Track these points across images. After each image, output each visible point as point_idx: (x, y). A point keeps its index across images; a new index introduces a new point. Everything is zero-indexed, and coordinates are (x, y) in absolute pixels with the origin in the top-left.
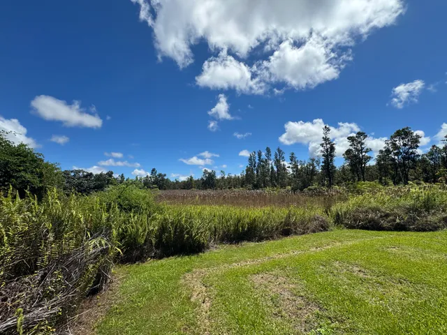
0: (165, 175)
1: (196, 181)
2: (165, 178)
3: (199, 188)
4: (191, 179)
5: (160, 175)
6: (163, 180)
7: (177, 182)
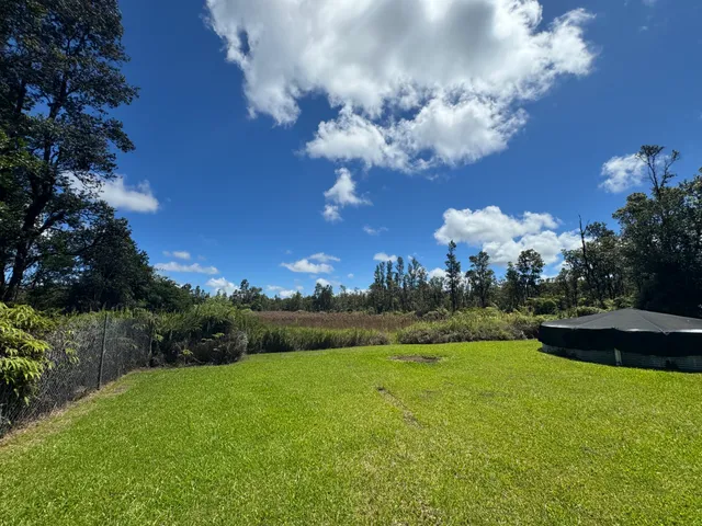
0: (261, 290)
1: (305, 300)
2: (261, 293)
3: (308, 309)
4: (298, 296)
5: (253, 289)
6: (257, 296)
7: (278, 300)
